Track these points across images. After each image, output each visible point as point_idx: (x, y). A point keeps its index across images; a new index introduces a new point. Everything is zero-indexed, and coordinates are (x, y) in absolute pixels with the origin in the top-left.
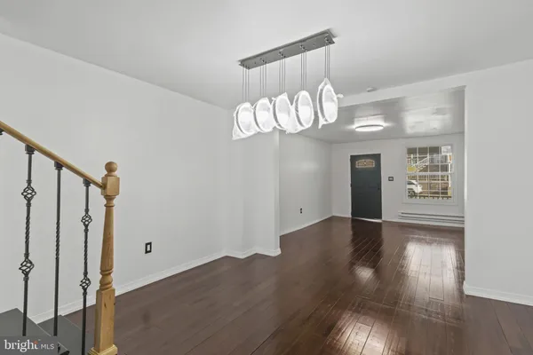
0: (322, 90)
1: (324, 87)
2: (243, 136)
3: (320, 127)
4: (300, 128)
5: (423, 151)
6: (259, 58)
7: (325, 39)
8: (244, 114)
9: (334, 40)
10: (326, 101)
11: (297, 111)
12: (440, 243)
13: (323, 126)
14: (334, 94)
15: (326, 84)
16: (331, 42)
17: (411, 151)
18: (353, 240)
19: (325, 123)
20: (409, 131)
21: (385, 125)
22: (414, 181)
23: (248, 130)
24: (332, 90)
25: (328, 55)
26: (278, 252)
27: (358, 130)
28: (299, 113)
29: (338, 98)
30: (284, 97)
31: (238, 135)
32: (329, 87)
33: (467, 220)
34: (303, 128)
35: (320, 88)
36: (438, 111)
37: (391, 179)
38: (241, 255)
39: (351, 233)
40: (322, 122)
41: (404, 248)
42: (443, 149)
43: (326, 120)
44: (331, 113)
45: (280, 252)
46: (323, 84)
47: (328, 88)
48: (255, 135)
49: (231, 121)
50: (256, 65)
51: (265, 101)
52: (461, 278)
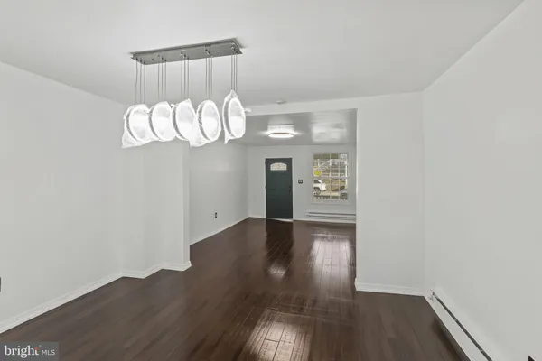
0: (227, 103)
1: (230, 100)
2: (136, 144)
3: (226, 142)
4: (205, 141)
5: (326, 157)
6: (157, 54)
7: (231, 47)
8: (137, 117)
9: (241, 50)
10: (232, 115)
11: (201, 123)
12: (339, 240)
13: (230, 141)
14: (241, 107)
15: (232, 97)
16: (238, 52)
17: (317, 157)
18: (268, 242)
19: (232, 138)
20: (316, 140)
21: (295, 133)
22: (319, 181)
23: (142, 137)
24: (240, 104)
25: (234, 65)
26: (188, 265)
27: (271, 136)
28: (203, 126)
29: (246, 112)
30: (187, 104)
31: (129, 141)
32: (236, 100)
33: (358, 216)
34: (207, 141)
35: (226, 100)
36: (338, 126)
37: (300, 182)
38: (143, 275)
39: (265, 234)
40: (228, 137)
41: (310, 248)
42: (341, 156)
43: (232, 136)
44: (238, 128)
45: (190, 265)
46: (229, 96)
47: (234, 102)
48: (151, 143)
49: (120, 126)
50: (153, 62)
51: (164, 105)
52: (353, 274)
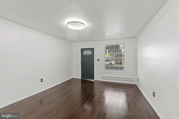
22: (112, 60)
37: (98, 60)
